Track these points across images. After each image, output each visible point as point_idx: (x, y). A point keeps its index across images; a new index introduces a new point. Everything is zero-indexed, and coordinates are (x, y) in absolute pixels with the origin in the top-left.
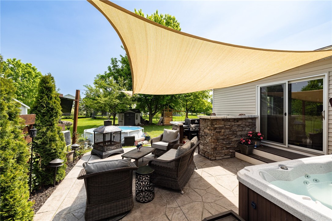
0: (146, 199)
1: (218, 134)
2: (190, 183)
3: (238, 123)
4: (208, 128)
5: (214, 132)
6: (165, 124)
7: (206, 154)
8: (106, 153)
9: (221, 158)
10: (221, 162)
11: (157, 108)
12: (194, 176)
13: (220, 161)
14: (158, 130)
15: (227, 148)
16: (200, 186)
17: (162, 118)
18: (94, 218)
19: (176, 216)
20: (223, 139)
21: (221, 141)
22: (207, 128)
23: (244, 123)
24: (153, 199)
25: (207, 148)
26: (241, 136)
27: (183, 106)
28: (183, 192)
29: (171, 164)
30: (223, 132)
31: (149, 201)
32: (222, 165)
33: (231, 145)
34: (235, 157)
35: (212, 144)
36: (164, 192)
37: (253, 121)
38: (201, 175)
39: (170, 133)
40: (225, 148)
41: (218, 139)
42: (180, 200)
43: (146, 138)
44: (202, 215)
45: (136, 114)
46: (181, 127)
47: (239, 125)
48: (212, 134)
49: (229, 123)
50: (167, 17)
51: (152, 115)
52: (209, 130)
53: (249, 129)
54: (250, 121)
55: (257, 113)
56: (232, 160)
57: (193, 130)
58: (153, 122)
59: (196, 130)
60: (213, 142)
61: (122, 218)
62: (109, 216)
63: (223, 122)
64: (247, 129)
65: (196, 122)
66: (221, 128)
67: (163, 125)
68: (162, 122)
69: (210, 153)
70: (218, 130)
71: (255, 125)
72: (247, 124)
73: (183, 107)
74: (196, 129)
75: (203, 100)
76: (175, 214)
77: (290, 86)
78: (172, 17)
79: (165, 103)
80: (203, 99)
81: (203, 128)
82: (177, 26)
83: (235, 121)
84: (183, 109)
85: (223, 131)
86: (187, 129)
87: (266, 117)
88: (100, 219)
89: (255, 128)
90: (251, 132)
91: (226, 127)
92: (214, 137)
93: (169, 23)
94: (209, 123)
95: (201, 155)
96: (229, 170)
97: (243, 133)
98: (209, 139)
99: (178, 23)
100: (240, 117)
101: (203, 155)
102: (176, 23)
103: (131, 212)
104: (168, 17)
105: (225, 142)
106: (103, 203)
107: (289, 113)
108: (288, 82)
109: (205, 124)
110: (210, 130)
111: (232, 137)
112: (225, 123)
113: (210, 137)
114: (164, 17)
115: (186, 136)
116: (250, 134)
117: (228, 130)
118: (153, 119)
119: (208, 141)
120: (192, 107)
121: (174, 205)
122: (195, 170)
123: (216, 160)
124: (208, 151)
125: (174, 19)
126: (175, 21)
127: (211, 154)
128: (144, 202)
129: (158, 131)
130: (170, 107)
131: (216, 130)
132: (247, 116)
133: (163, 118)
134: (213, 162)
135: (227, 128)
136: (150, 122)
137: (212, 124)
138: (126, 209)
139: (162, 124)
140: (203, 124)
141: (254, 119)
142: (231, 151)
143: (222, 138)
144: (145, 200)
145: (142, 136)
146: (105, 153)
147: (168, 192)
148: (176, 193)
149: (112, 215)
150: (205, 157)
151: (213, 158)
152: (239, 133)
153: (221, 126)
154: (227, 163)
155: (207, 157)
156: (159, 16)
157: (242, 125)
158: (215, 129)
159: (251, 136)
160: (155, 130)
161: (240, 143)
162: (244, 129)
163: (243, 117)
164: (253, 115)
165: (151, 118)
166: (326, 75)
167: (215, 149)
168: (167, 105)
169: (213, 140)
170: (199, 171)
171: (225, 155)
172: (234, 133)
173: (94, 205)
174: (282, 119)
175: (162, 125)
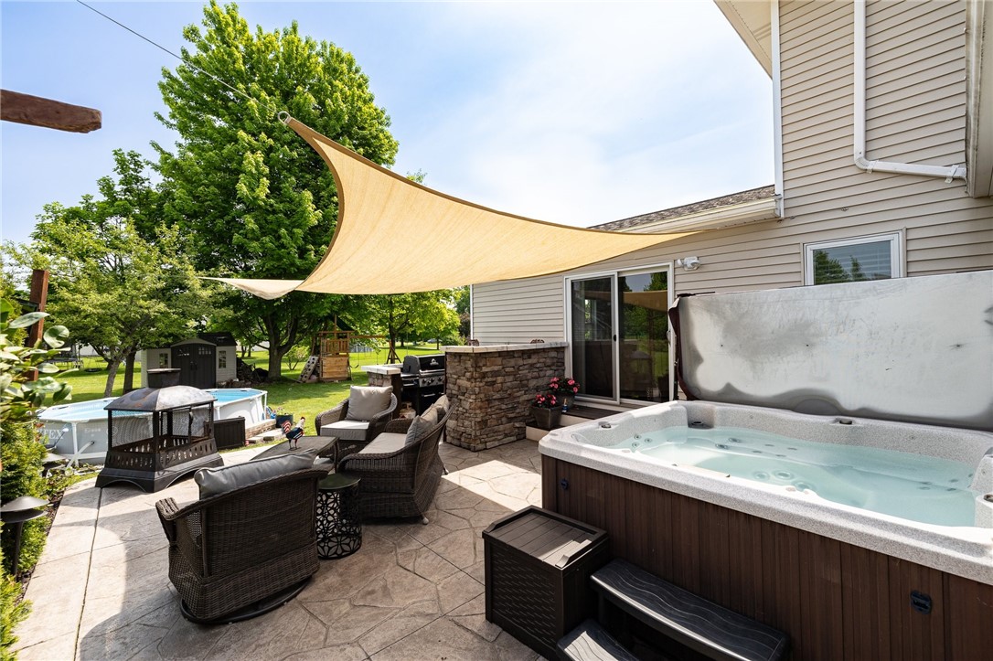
0: (346, 548)
1: (491, 388)
2: (438, 503)
3: (530, 361)
4: (468, 374)
5: (481, 384)
6: (325, 376)
7: (463, 440)
8: (166, 473)
9: (496, 443)
10: (498, 452)
11: (297, 328)
12: (444, 488)
13: (495, 450)
14: (309, 398)
15: (510, 420)
16: (460, 504)
17: (316, 358)
18: (226, 607)
19: (423, 561)
20: (501, 399)
21: (497, 403)
22: (464, 376)
23: (542, 360)
24: (360, 545)
25: (467, 423)
26: (537, 389)
27: (380, 320)
28: (426, 520)
29: (398, 461)
30: (499, 381)
31: (353, 552)
32: (500, 458)
33: (518, 411)
34: (525, 437)
35: (478, 411)
36: (382, 530)
37: (560, 356)
38: (458, 484)
39: (370, 394)
40: (504, 419)
41: (489, 401)
42: (423, 536)
43: (277, 421)
44: (475, 548)
45: (218, 349)
46: (395, 379)
47: (532, 365)
48: (477, 390)
49: (512, 362)
50: (328, 50)
51: (277, 352)
52: (469, 380)
53: (551, 372)
54: (553, 354)
55: (566, 337)
56: (520, 444)
57: (426, 385)
58: (282, 374)
59: (434, 384)
60: (480, 408)
61: (295, 596)
62: (264, 595)
63: (499, 360)
64: (549, 372)
65: (434, 362)
66: (496, 374)
67: (320, 381)
68: (314, 372)
69: (473, 433)
70: (490, 379)
71: (563, 363)
72: (549, 362)
73: (381, 323)
74: (432, 381)
75: (438, 305)
76: (419, 560)
77: (622, 281)
78: (344, 54)
79: (324, 313)
80: (438, 300)
81: (455, 377)
82: (360, 86)
83: (525, 356)
84: (378, 330)
85: (500, 379)
86: (412, 382)
87: (583, 345)
88: (241, 606)
89: (564, 370)
90: (555, 379)
91: (507, 370)
92: (482, 396)
93: (335, 70)
94: (469, 364)
95: (451, 443)
96: (516, 464)
97: (542, 382)
98: (471, 401)
99: (362, 77)
100: (533, 346)
101: (455, 442)
102: (357, 76)
103: (314, 581)
104: (332, 53)
105: (504, 407)
106: (247, 567)
107: (622, 336)
108: (618, 273)
109: (459, 367)
110: (473, 380)
111: (518, 394)
112: (504, 361)
113: (473, 397)
114: (318, 48)
115: (408, 401)
116: (555, 383)
117: (511, 378)
118: (282, 364)
119: (467, 407)
120: (406, 323)
121: (414, 545)
122: (443, 477)
123: (486, 449)
124: (469, 430)
125: (350, 63)
126: (354, 68)
127: (476, 436)
128: (340, 557)
129: (307, 400)
130: (342, 325)
131: (486, 379)
132: (547, 344)
133: (319, 360)
134: (481, 454)
135: (508, 374)
136: (273, 374)
137: (476, 367)
138: (303, 573)
139: (315, 377)
140: (454, 368)
141: (560, 350)
142: (517, 425)
143: (497, 396)
144: (344, 551)
145: (263, 418)
146: (161, 473)
147: (391, 528)
148: (411, 527)
149: (271, 592)
150: (460, 446)
151: (481, 446)
152: (533, 383)
153: (496, 368)
154: (510, 452)
155: (465, 445)
156: (303, 44)
157: (538, 365)
158: (484, 375)
159: (556, 386)
160: (299, 398)
161: (536, 404)
162: (542, 374)
163: (540, 346)
164: (559, 341)
165: (275, 360)
166: (671, 264)
167: (483, 423)
168: (330, 317)
169: (479, 404)
170: (452, 477)
171: (506, 435)
172: (523, 385)
173: (221, 577)
174: (609, 348)
175: (315, 381)
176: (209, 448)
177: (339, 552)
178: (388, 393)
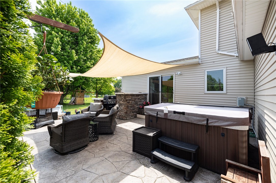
0: (95, 139)
1: (128, 104)
2: (116, 131)
3: (138, 97)
4: (123, 100)
5: (126, 103)
6: (77, 103)
7: (121, 117)
9: (129, 118)
10: (130, 120)
11: (69, 89)
12: (117, 127)
13: (129, 120)
14: (73, 108)
15: (133, 112)
16: (122, 131)
17: (74, 98)
18: (68, 150)
19: (115, 142)
20: (131, 107)
21: (130, 108)
22: (121, 100)
23: (141, 97)
24: (98, 138)
25: (122, 113)
26: (140, 105)
27: (93, 88)
28: (114, 134)
30: (130, 102)
31: (97, 140)
32: (131, 121)
33: (135, 110)
34: (136, 117)
35: (125, 110)
36: (103, 136)
37: (146, 96)
38: (121, 127)
40: (131, 112)
41: (128, 107)
42: (113, 137)
43: (66, 113)
44: (127, 139)
46: (102, 101)
47: (139, 98)
48: (125, 104)
49: (134, 97)
52: (123, 101)
53: (144, 100)
54: (144, 96)
55: (147, 92)
56: (135, 118)
57: (110, 103)
58: (64, 102)
60: (126, 109)
61: (84, 149)
62: (77, 148)
63: (131, 97)
64: (143, 101)
65: (112, 98)
66: (130, 100)
67: (75, 105)
69: (124, 115)
70: (128, 101)
71: (147, 98)
72: (143, 98)
74: (112, 102)
75: (110, 84)
76: (114, 141)
77: (162, 77)
78: (86, 12)
79: (77, 85)
81: (119, 101)
82: (90, 22)
83: (137, 96)
84: (92, 91)
85: (131, 102)
86: (106, 102)
87: (152, 94)
88: (71, 150)
89: (147, 100)
90: (145, 102)
91: (133, 99)
92: (126, 106)
93: (83, 16)
94: (123, 97)
95: (117, 118)
96: (135, 123)
97: (141, 103)
98: (123, 107)
99: (90, 19)
100: (139, 93)
101: (119, 118)
102: (89, 19)
103: (88, 146)
104: (82, 12)
105: (131, 109)
106: (73, 141)
107: (161, 92)
108: (161, 75)
109: (120, 98)
110: (124, 101)
111: (135, 106)
112: (132, 97)
113: (124, 106)
114: (78, 10)
115: (105, 108)
116: (144, 103)
117: (134, 101)
119: (122, 109)
120: (101, 89)
121: (112, 139)
122: (117, 125)
123: (127, 119)
124: (122, 115)
125: (87, 15)
126: (88, 17)
127: (124, 116)
128: (94, 141)
130: (82, 89)
131: (127, 101)
132: (142, 93)
133: (75, 99)
134: (125, 121)
135: (133, 100)
137: (125, 98)
138: (86, 144)
139: (74, 103)
140: (119, 98)
141: (146, 95)
142: (135, 114)
143: (130, 106)
147: (106, 136)
148: (111, 135)
149: (79, 147)
151: (125, 119)
152: (139, 103)
153: (130, 99)
154: (133, 120)
155: (121, 118)
156: (73, 8)
157: (140, 99)
158: (127, 100)
159: (145, 104)
161: (140, 108)
162: (141, 101)
164: (146, 92)
165: (62, 98)
167: (126, 113)
168: (79, 86)
169: (125, 108)
170: (119, 125)
171: (132, 116)
172: (136, 103)
173: (67, 143)
174: (159, 95)
176: (51, 118)
177: (93, 140)
178: (101, 104)
